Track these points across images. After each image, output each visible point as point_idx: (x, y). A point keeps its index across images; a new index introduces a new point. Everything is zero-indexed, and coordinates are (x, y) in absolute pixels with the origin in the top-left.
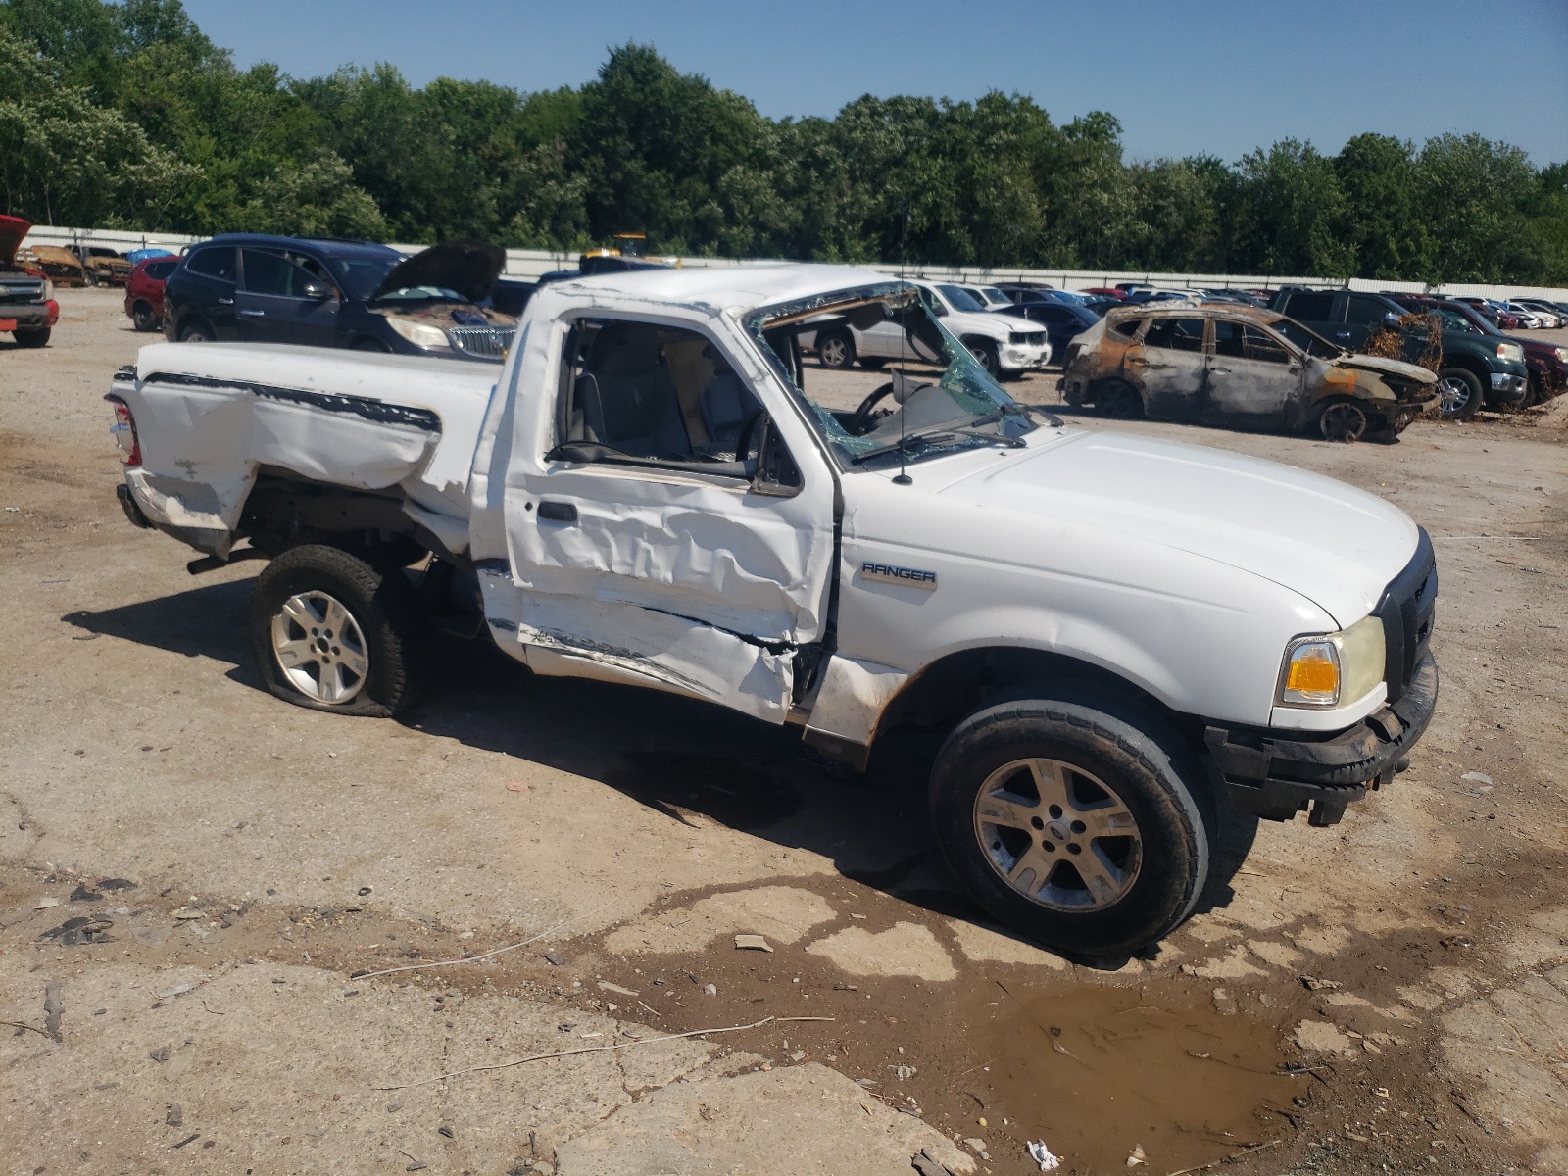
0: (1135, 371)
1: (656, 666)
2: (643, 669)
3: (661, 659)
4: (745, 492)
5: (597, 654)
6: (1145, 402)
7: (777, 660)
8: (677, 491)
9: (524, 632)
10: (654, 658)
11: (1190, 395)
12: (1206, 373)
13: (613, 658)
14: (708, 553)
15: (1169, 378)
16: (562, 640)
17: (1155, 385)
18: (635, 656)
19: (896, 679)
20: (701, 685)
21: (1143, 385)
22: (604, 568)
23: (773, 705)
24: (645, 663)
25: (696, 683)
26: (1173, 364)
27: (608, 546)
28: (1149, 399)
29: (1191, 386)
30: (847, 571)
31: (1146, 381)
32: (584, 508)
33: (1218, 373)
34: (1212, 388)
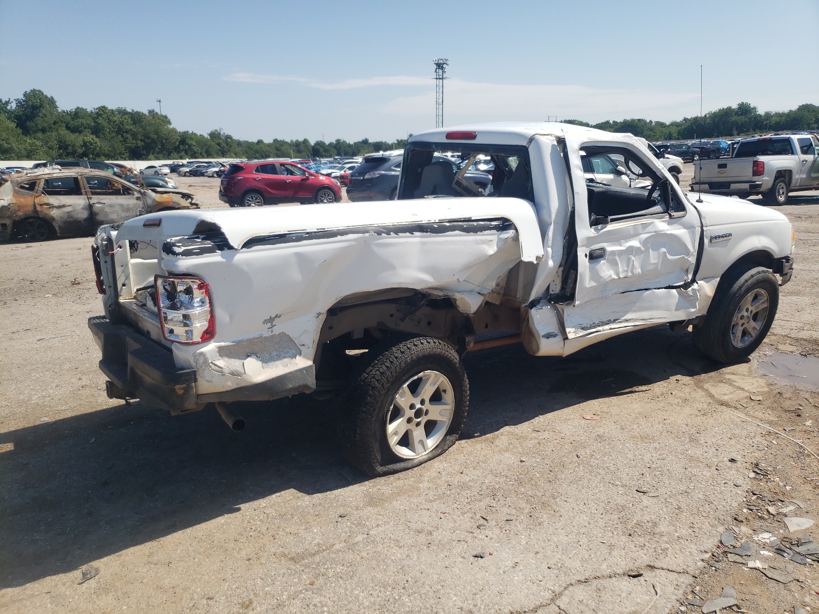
0: (46, 211)
1: (627, 321)
2: (621, 325)
3: (628, 316)
4: (668, 219)
5: (600, 328)
6: (57, 228)
7: (692, 289)
8: (645, 226)
9: (569, 332)
10: (625, 318)
11: (85, 220)
12: (90, 207)
13: (607, 327)
14: (656, 252)
15: (69, 212)
16: (583, 329)
17: (61, 217)
18: (615, 321)
19: (716, 281)
20: (654, 318)
21: (53, 219)
22: (615, 277)
23: (693, 310)
24: (620, 322)
25: (651, 319)
26: (69, 204)
27: (618, 264)
28: (59, 226)
29: (84, 215)
30: (706, 241)
31: (54, 216)
32: (610, 248)
33: (98, 205)
34: (96, 214)
